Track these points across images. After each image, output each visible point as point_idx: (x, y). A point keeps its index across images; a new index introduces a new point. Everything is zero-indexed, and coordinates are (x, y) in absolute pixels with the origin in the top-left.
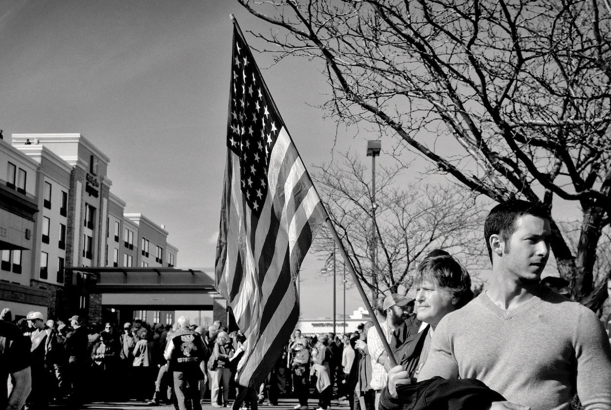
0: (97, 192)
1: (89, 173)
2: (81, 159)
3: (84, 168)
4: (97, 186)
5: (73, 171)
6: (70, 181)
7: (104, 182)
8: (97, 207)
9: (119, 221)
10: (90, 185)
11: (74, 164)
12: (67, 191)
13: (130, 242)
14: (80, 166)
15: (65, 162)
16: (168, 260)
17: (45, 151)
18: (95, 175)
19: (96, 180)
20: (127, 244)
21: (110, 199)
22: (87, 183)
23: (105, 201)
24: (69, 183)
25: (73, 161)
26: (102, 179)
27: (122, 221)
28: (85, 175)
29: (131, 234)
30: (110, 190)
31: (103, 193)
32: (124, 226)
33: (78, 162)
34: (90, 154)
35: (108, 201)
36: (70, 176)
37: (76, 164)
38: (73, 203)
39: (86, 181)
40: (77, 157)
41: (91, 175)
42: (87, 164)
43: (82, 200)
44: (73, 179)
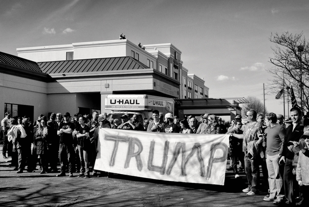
0: (178, 67)
1: (174, 59)
2: (171, 54)
3: (173, 58)
4: (178, 64)
5: (169, 59)
6: (168, 64)
7: (180, 62)
8: (178, 73)
9: (186, 78)
10: (175, 64)
11: (169, 56)
12: (167, 68)
13: (190, 87)
14: (171, 57)
15: (166, 56)
16: (205, 93)
17: (159, 53)
18: (177, 60)
19: (177, 62)
20: (189, 88)
21: (183, 69)
22: (174, 64)
23: (181, 70)
24: (167, 64)
25: (168, 55)
26: (179, 61)
27: (187, 78)
28: (173, 60)
29: (190, 83)
30: (182, 66)
31: (180, 67)
32: (188, 80)
33: (171, 55)
34: (174, 51)
35: (182, 70)
36: (167, 61)
37: (170, 56)
38: (169, 73)
39: (173, 63)
40: (170, 53)
41: (175, 60)
42: (174, 56)
43: (173, 71)
44: (169, 62)
